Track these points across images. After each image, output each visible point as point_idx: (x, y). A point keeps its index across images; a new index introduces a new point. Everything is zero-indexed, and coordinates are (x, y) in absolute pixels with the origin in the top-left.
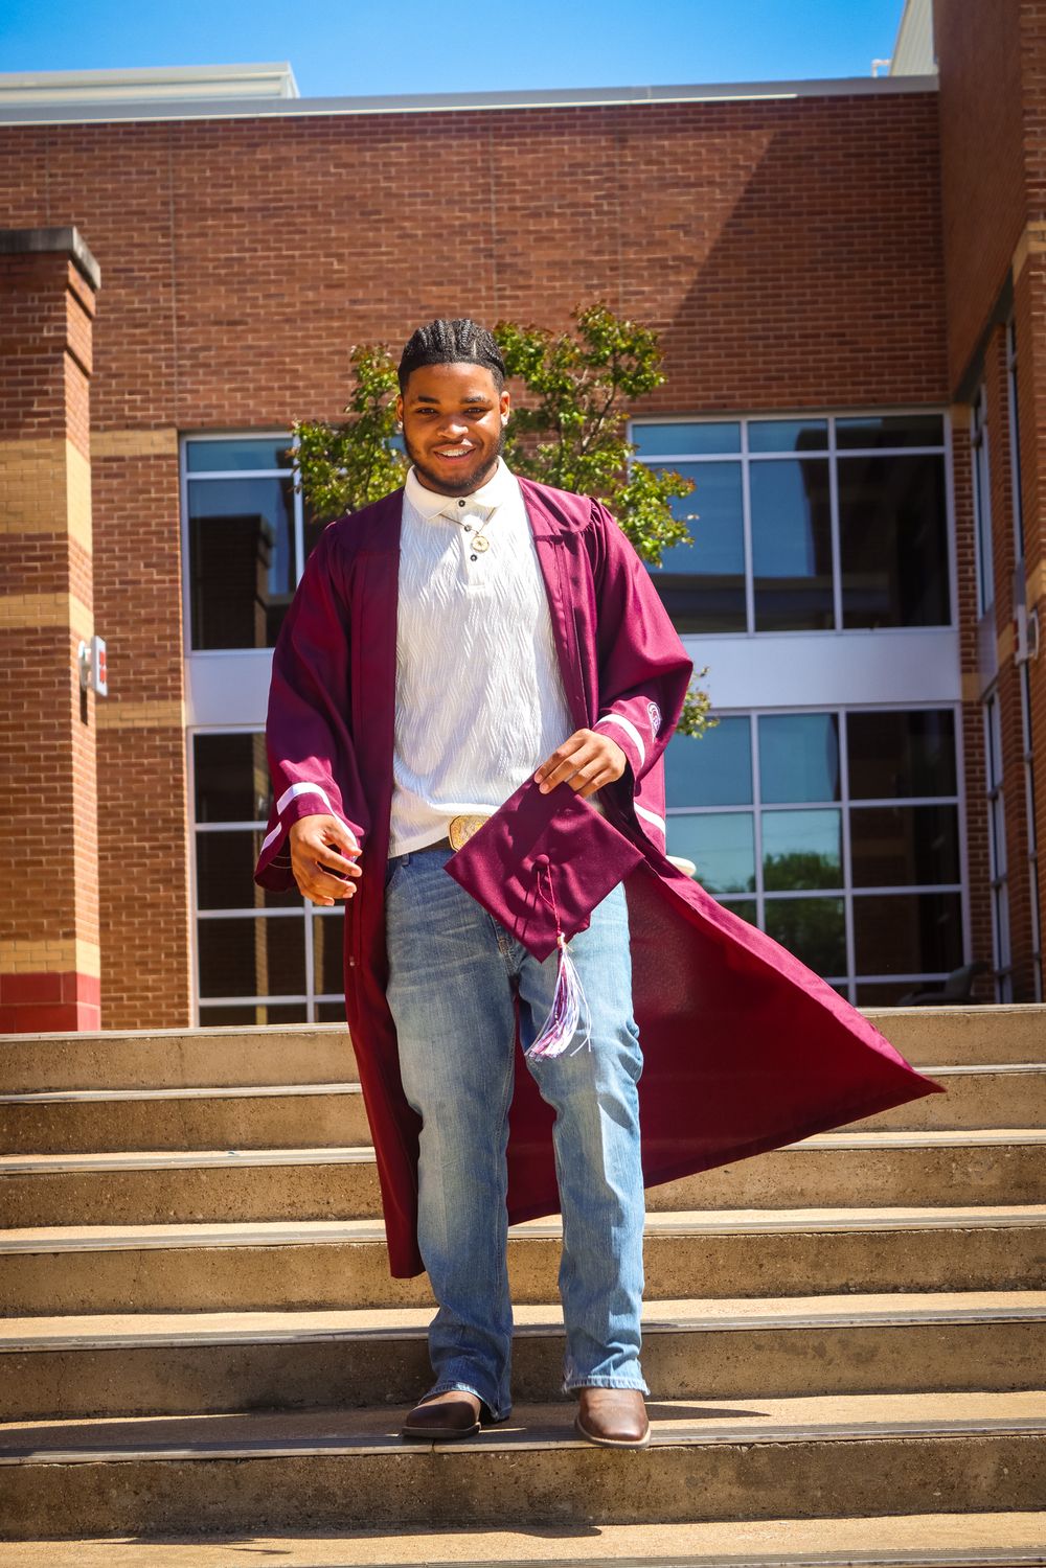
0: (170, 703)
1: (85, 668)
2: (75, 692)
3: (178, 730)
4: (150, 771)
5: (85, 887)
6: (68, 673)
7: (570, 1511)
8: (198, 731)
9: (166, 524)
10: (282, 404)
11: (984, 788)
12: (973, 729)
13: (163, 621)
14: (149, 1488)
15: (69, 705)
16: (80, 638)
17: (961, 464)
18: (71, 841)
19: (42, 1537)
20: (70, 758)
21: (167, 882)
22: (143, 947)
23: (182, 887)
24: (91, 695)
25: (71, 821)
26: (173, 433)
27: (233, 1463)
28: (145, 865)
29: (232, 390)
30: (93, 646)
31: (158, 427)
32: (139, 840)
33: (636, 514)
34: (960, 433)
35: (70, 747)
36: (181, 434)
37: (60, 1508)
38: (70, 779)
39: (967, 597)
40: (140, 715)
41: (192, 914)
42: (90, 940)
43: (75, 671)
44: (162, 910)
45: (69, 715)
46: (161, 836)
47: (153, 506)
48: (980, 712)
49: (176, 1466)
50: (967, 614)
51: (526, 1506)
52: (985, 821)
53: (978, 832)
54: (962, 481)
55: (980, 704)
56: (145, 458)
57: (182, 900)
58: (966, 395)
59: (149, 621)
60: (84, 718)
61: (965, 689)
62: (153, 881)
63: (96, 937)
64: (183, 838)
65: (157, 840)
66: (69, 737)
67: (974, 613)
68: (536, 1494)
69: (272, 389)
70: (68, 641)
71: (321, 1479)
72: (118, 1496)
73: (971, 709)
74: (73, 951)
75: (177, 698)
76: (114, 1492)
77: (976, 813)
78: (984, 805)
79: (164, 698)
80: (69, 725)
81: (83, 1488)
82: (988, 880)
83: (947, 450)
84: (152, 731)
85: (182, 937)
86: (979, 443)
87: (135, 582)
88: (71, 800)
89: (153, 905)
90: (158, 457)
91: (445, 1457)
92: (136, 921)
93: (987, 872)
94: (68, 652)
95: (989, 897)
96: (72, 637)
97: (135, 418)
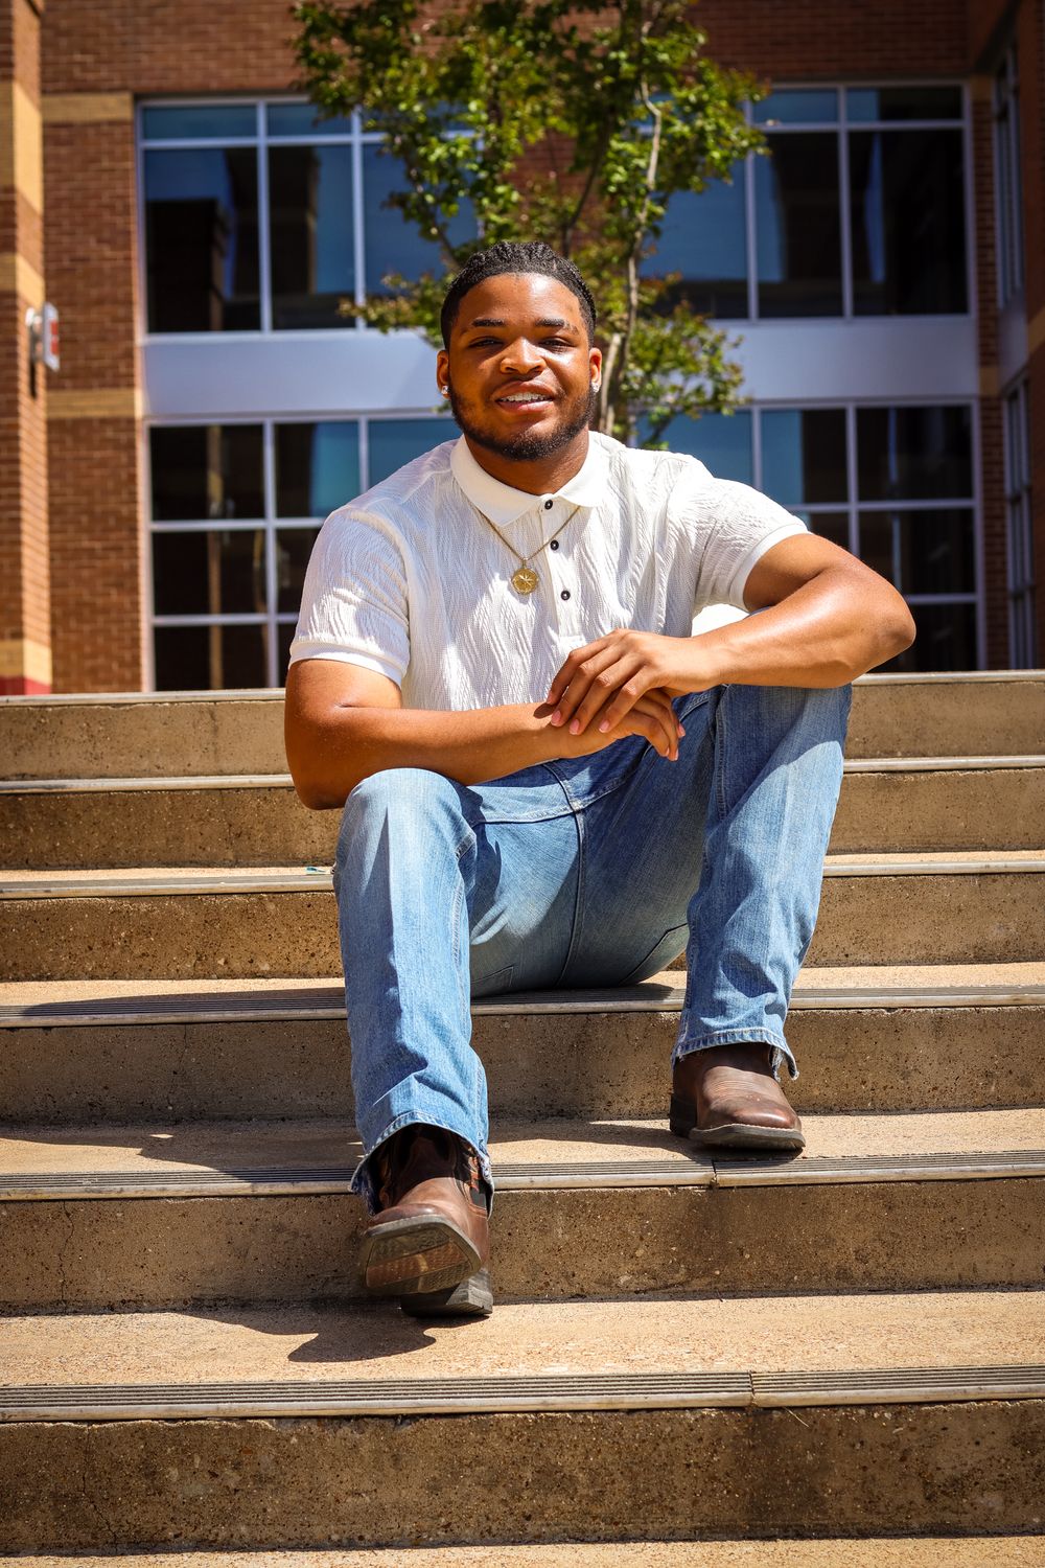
0: (124, 392)
1: (35, 339)
2: (23, 364)
3: (131, 421)
4: (103, 463)
5: (34, 582)
6: (14, 343)
7: (999, 1508)
8: (156, 422)
9: (118, 197)
10: (246, 66)
11: (1002, 490)
12: (991, 426)
13: (115, 302)
14: (237, 1466)
15: (15, 379)
16: (29, 305)
17: (981, 138)
18: (18, 531)
19: (42, 1550)
20: (17, 438)
21: (119, 586)
22: (93, 656)
23: (135, 590)
24: (40, 370)
25: (18, 508)
26: (127, 97)
27: (389, 1424)
28: (93, 567)
29: (192, 51)
30: (42, 313)
31: (112, 90)
32: (91, 540)
33: (706, 116)
34: (980, 106)
35: (16, 427)
36: (138, 97)
37: (76, 1500)
38: (17, 461)
39: (986, 285)
40: (92, 404)
41: (147, 620)
42: (39, 641)
43: (23, 341)
44: (114, 615)
45: (16, 391)
46: (113, 536)
47: (105, 176)
48: (998, 408)
49: (287, 1429)
50: (986, 300)
51: (919, 1500)
52: (1004, 526)
53: (995, 538)
54: (982, 157)
55: (999, 399)
56: (97, 125)
57: (135, 605)
58: (990, 64)
59: (100, 302)
60: (33, 394)
61: (984, 383)
62: (106, 585)
63: (46, 638)
64: (135, 538)
65: (108, 540)
66: (16, 414)
67: (994, 300)
68: (939, 1478)
69: (232, 50)
70: (15, 308)
71: (549, 1452)
72: (182, 1478)
73: (989, 405)
74: (21, 653)
75: (131, 385)
76: (174, 1473)
77: (993, 518)
78: (1003, 508)
79: (115, 385)
80: (15, 403)
81: (117, 1465)
82: (1004, 589)
83: (966, 124)
84: (104, 421)
85: (136, 642)
86: (1003, 116)
87: (85, 260)
88: (17, 485)
89: (106, 611)
90: (112, 123)
91: (776, 1415)
92: (86, 628)
93: (1005, 580)
94: (14, 320)
95: (1005, 608)
96: (20, 303)
97: (85, 80)
